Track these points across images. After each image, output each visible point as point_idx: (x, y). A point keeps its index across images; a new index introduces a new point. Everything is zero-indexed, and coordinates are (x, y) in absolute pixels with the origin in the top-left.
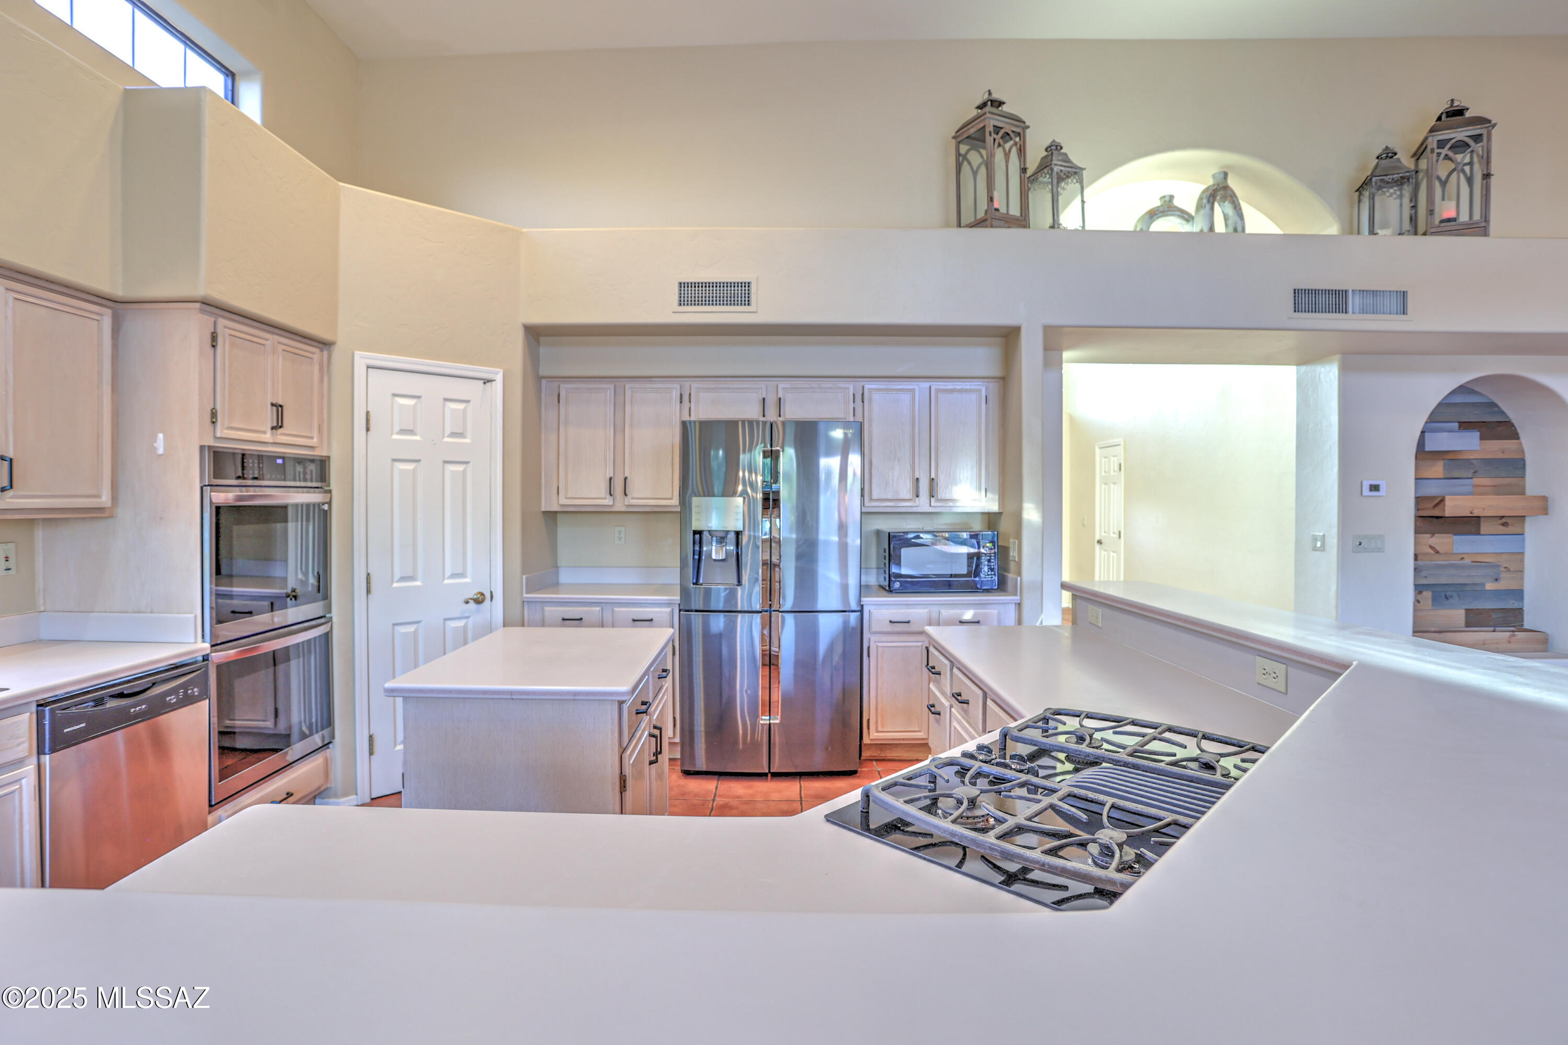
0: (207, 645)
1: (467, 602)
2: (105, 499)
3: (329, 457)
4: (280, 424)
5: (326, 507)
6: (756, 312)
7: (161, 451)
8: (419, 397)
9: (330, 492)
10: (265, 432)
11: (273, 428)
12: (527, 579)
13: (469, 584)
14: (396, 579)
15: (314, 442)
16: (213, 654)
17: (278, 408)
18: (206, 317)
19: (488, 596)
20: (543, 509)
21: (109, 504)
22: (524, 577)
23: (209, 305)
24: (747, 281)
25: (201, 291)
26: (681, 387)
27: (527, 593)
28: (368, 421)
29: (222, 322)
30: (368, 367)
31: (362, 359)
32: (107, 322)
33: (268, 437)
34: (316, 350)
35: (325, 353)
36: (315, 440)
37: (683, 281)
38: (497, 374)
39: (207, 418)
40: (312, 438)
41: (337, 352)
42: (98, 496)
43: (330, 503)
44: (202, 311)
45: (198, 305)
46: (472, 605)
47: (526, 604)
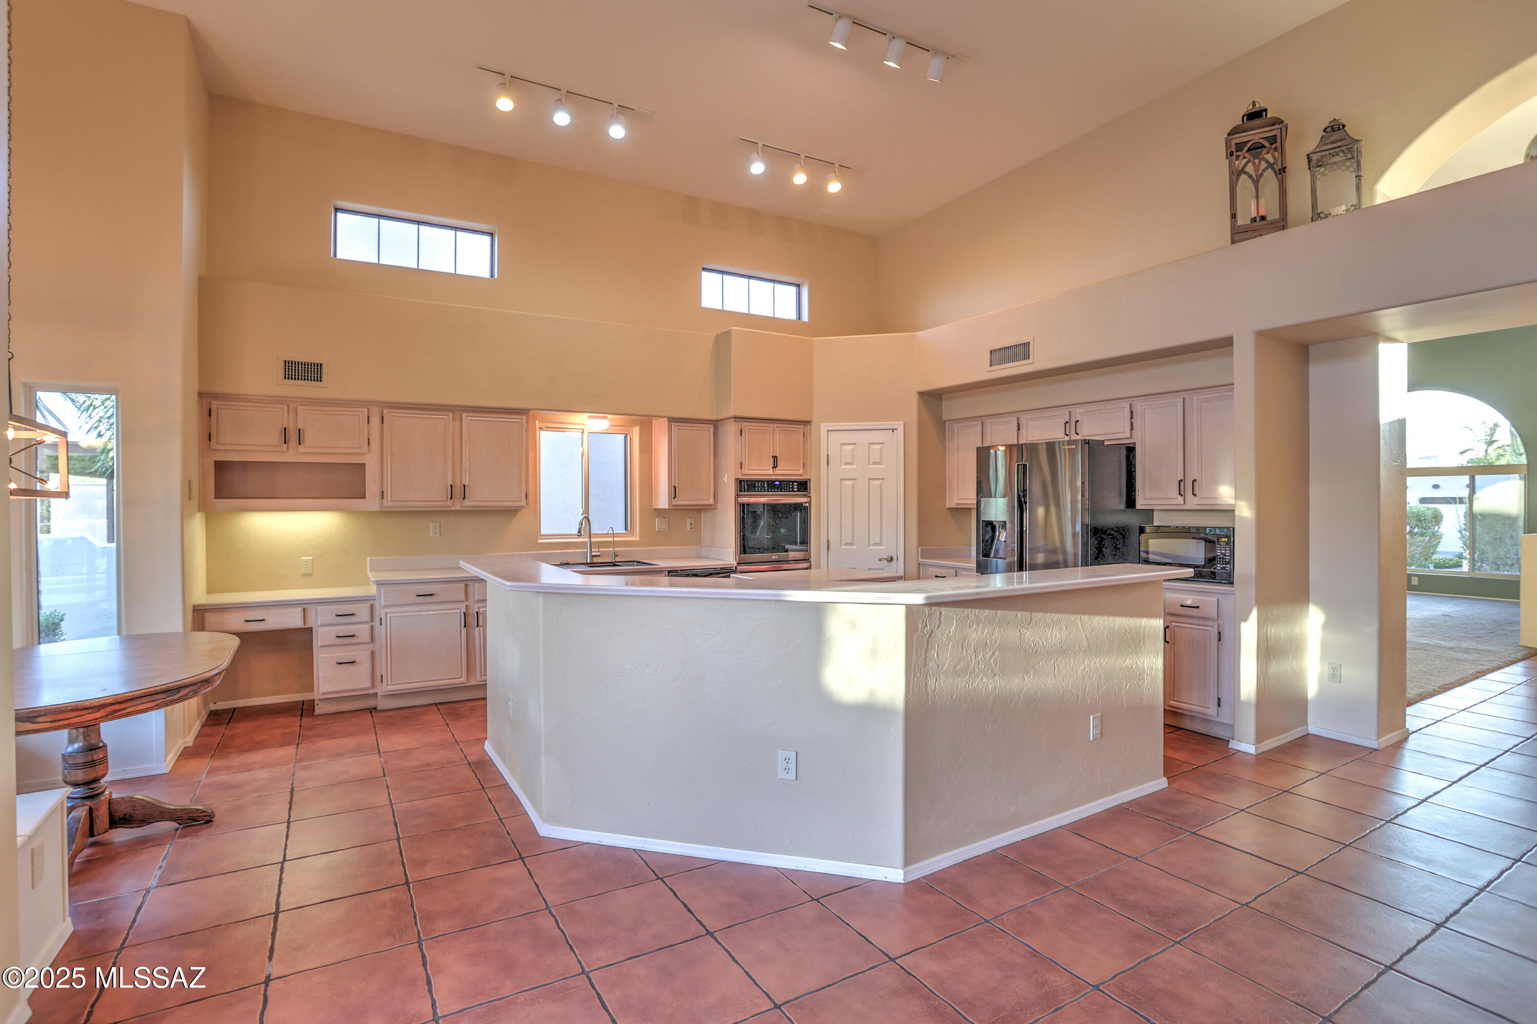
0: (736, 563)
1: (880, 560)
2: (711, 501)
3: (809, 479)
4: (776, 466)
5: (807, 505)
6: (1033, 363)
7: (726, 481)
8: (855, 444)
9: (810, 497)
10: (769, 470)
11: (773, 468)
12: (921, 550)
13: (885, 551)
14: (843, 544)
15: (801, 472)
16: (738, 567)
17: (775, 458)
18: (737, 423)
19: (895, 558)
20: (947, 507)
21: (713, 503)
22: (920, 548)
23: (737, 418)
24: (1028, 341)
25: (732, 414)
26: (1018, 418)
27: (921, 559)
28: (828, 459)
29: (744, 424)
30: (828, 431)
31: (824, 427)
32: (712, 430)
33: (771, 472)
34: (802, 426)
35: (809, 426)
36: (801, 471)
37: (992, 349)
38: (900, 425)
39: (739, 467)
40: (799, 470)
41: (813, 424)
42: (709, 500)
43: (810, 503)
44: (735, 421)
45: (733, 419)
46: (885, 562)
47: (921, 565)
